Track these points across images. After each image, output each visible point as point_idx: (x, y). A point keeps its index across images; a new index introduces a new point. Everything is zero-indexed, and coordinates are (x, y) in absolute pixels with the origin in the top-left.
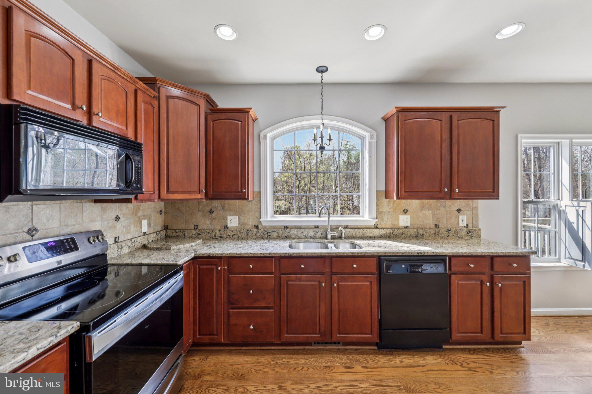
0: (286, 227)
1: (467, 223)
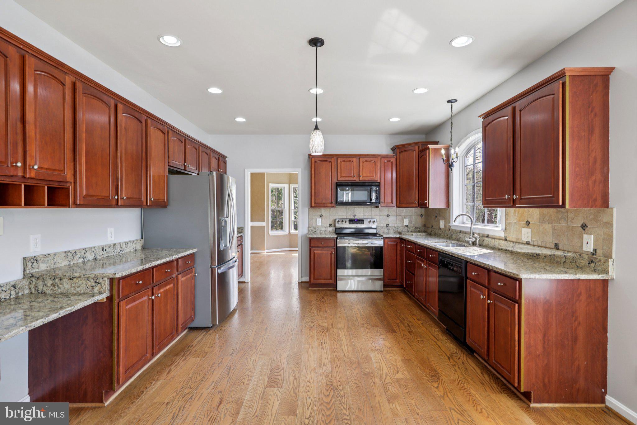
0: (460, 232)
1: (595, 248)
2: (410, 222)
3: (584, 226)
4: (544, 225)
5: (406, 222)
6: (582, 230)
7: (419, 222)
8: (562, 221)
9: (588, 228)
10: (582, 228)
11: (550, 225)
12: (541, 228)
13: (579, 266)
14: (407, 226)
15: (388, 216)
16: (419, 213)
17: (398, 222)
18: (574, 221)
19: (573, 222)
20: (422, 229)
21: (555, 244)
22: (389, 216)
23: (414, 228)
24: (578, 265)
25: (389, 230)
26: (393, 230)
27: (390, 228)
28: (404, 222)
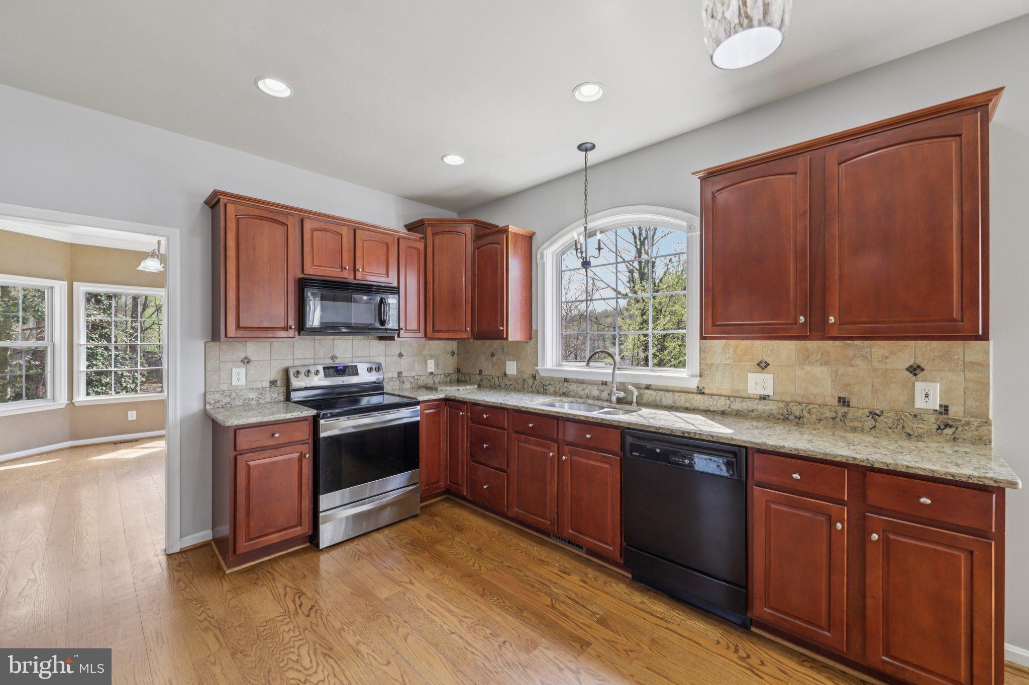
0: (566, 380)
1: (943, 403)
2: (437, 365)
3: (915, 370)
4: (808, 368)
5: (431, 366)
6: (911, 375)
7: (450, 364)
8: (858, 362)
9: (925, 372)
10: (911, 372)
11: (825, 369)
12: (800, 373)
13: (911, 432)
14: (431, 373)
15: (401, 355)
16: (449, 349)
17: (417, 367)
18: (888, 360)
19: (886, 363)
20: (454, 377)
21: (840, 398)
22: (403, 355)
23: (443, 376)
24: (908, 431)
25: (403, 383)
26: (410, 384)
27: (405, 380)
28: (427, 367)
